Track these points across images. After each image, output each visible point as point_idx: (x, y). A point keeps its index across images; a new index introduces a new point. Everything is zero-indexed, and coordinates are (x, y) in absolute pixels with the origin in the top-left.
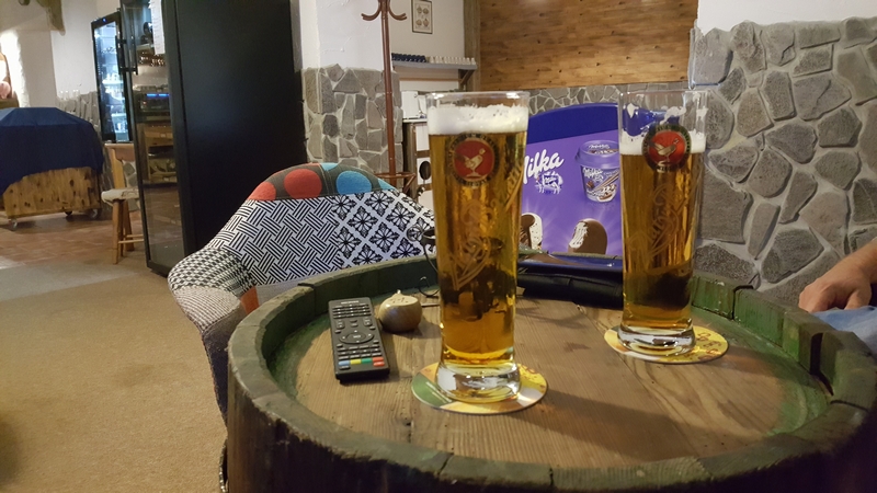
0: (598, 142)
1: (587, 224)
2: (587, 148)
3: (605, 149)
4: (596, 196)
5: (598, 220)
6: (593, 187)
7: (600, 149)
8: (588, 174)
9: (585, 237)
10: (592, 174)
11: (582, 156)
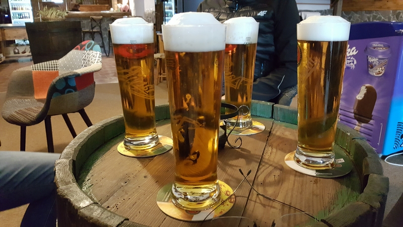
0: (377, 43)
1: (367, 87)
2: (371, 46)
3: (381, 47)
4: (374, 72)
5: (373, 86)
6: (372, 67)
7: (378, 47)
8: (371, 60)
9: (365, 94)
10: (373, 60)
11: (368, 50)
